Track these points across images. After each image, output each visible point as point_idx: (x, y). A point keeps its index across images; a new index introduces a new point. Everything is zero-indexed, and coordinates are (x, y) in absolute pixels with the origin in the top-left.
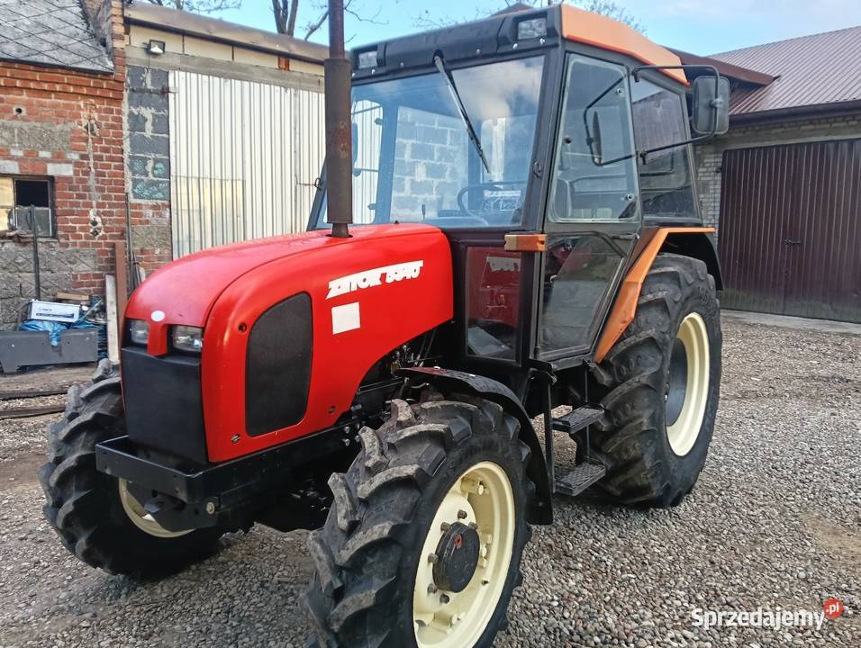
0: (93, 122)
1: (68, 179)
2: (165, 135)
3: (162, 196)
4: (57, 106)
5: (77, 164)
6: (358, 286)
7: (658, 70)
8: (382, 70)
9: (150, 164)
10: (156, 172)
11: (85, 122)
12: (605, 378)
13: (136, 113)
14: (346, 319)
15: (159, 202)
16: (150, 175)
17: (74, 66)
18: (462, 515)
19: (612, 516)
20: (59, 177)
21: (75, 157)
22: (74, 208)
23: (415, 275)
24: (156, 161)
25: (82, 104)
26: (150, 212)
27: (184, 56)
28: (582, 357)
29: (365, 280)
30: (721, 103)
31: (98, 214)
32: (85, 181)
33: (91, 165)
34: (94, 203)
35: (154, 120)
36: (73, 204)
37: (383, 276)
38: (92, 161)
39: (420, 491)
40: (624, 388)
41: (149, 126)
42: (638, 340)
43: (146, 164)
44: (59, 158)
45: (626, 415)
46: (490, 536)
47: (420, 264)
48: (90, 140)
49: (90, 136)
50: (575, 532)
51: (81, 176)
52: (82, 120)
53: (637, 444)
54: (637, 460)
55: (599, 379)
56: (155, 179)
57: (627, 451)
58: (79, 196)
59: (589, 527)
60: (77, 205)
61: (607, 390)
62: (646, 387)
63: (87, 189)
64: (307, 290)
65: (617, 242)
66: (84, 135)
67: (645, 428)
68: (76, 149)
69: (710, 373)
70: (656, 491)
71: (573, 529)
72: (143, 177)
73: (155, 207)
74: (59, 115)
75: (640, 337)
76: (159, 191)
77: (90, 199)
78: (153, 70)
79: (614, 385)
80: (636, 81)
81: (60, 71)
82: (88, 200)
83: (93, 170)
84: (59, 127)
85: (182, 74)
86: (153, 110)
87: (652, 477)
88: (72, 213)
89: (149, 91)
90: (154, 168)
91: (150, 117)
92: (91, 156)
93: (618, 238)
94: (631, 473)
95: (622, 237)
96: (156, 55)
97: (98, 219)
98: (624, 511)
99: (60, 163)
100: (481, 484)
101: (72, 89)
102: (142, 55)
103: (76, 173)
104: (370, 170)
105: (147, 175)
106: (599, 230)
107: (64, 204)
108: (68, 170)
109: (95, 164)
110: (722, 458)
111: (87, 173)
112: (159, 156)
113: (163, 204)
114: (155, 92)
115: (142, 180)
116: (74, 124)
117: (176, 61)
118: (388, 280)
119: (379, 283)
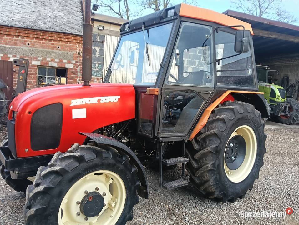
0: (80, 51)
1: (71, 69)
2: (102, 56)
3: (100, 75)
4: (69, 46)
5: (74, 64)
6: (86, 103)
8: (129, 30)
9: (97, 65)
10: (99, 68)
11: (78, 51)
12: (196, 146)
13: (94, 49)
15: (99, 77)
16: (97, 68)
17: (75, 34)
18: (97, 189)
20: (69, 68)
21: (74, 62)
22: (73, 78)
23: (116, 101)
24: (99, 64)
25: (77, 46)
26: (96, 80)
27: (110, 30)
28: (183, 137)
30: (245, 40)
31: (80, 80)
32: (77, 70)
33: (79, 65)
34: (79, 77)
35: (99, 51)
36: (72, 77)
37: (99, 100)
38: (79, 63)
39: (63, 177)
40: (202, 152)
41: (97, 53)
42: (210, 133)
43: (96, 65)
44: (69, 62)
45: (203, 163)
47: (119, 97)
48: (79, 57)
49: (79, 55)
51: (76, 68)
52: (77, 50)
53: (208, 175)
54: (208, 181)
55: (194, 147)
56: (98, 70)
57: (204, 177)
58: (75, 74)
60: (74, 77)
61: (197, 151)
62: (211, 152)
63: (77, 72)
64: (61, 102)
66: (77, 55)
67: (209, 169)
68: (74, 60)
69: (257, 151)
71: (183, 205)
72: (94, 69)
73: (98, 79)
74: (70, 49)
75: (211, 132)
76: (99, 74)
77: (78, 75)
78: (100, 35)
79: (200, 150)
80: (217, 32)
81: (71, 35)
82: (77, 76)
83: (79, 66)
84: (70, 53)
85: (109, 36)
86: (99, 48)
87: (215, 189)
88: (72, 79)
89: (98, 42)
90: (98, 66)
91: (98, 50)
92: (79, 62)
93: (201, 93)
94: (206, 185)
96: (101, 30)
97: (80, 82)
99: (69, 64)
100: (112, 179)
101: (74, 41)
102: (97, 31)
103: (74, 67)
104: (133, 66)
105: (96, 69)
106: (191, 89)
107: (70, 77)
108: (72, 66)
109: (80, 64)
110: (268, 187)
111: (77, 67)
112: (100, 63)
113: (100, 78)
114: (100, 42)
115: (94, 70)
116: (74, 52)
117: (108, 32)
118: (101, 102)
119: (97, 102)
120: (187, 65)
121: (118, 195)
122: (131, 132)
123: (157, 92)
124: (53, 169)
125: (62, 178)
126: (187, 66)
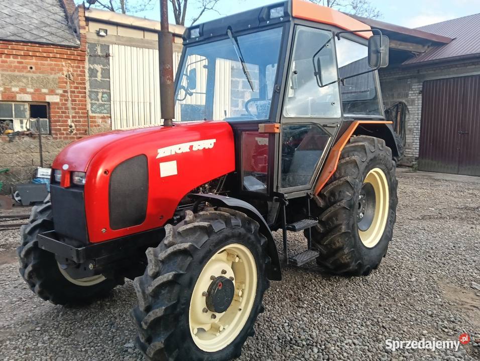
0: (70, 73)
1: (57, 104)
2: (108, 79)
3: (106, 112)
4: (50, 65)
5: (62, 96)
6: (175, 152)
7: (353, 33)
8: (202, 38)
9: (100, 95)
10: (103, 99)
11: (65, 73)
12: (321, 203)
13: (92, 68)
14: (168, 169)
15: (105, 115)
16: (100, 100)
17: (59, 43)
18: (224, 272)
19: (330, 280)
20: (52, 103)
21: (60, 91)
22: (60, 119)
23: (211, 147)
24: (103, 93)
25: (64, 64)
26: (100, 120)
27: (117, 36)
28: (306, 191)
29: (180, 149)
30: (383, 50)
31: (73, 122)
32: (66, 104)
33: (69, 96)
34: (71, 116)
35: (102, 71)
36: (59, 117)
37: (191, 147)
38: (69, 94)
39: (192, 257)
40: (332, 209)
41: (99, 74)
42: (339, 182)
43: (98, 95)
44: (52, 92)
45: (333, 223)
46: (244, 285)
47: (214, 141)
48: (68, 83)
49: (68, 80)
50: (306, 288)
51: (64, 101)
52: (64, 72)
53: (340, 240)
54: (341, 249)
55: (318, 204)
56: (103, 103)
57: (335, 244)
58: (63, 112)
59: (315, 286)
60: (61, 117)
61: (323, 210)
62: (344, 208)
63: (67, 108)
64: (146, 154)
65: (326, 128)
66: (65, 80)
67: (343, 231)
68: (60, 87)
69: (389, 202)
70: (353, 266)
71: (306, 287)
72: (96, 102)
73: (103, 118)
74: (52, 69)
75: (341, 181)
76: (105, 109)
77: (68, 113)
78: (102, 45)
79: (326, 207)
80: (339, 40)
81: (52, 46)
82: (67, 115)
83: (70, 99)
84: (52, 76)
85: (117, 46)
86: (102, 66)
87: (349, 258)
88: (59, 121)
89: (99, 56)
90: (102, 97)
91: (100, 70)
92: (69, 91)
93: (326, 126)
94: (338, 256)
95: (328, 125)
96: (103, 36)
97: (73, 124)
98: (337, 278)
99: (52, 95)
100: (237, 256)
101: (58, 56)
102: (96, 37)
103: (61, 100)
104: (202, 93)
105: (98, 101)
106: (315, 121)
107: (55, 117)
108: (57, 98)
109: (71, 95)
110: (400, 251)
111: (66, 100)
112: (105, 90)
113: (107, 117)
114: (103, 56)
115: (96, 103)
116: (60, 75)
117: (114, 40)
118: (195, 149)
119: (188, 150)
120: (243, 88)
121: (245, 279)
122: (228, 191)
123: (278, 128)
124: (178, 248)
125: (191, 259)
126: (242, 90)
